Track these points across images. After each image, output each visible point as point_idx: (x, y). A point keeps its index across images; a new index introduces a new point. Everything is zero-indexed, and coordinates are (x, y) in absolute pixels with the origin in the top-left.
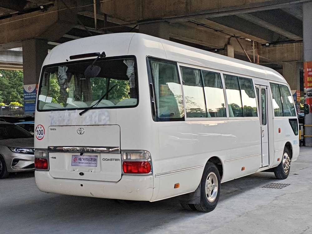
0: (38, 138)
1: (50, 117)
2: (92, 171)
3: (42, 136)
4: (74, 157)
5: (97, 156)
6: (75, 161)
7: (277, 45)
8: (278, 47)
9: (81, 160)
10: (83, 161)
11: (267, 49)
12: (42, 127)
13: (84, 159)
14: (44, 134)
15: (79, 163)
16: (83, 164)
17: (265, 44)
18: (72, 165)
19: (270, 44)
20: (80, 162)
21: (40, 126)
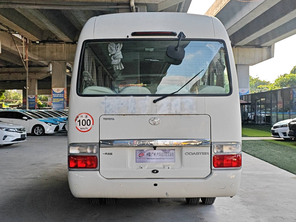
0: (81, 130)
1: (103, 103)
2: (169, 168)
3: (89, 127)
4: (138, 153)
5: (174, 150)
6: (140, 156)
7: (47, 44)
8: (48, 46)
9: (150, 155)
10: (153, 156)
11: (37, 46)
12: (88, 116)
13: (155, 154)
14: (93, 124)
15: (148, 159)
16: (154, 160)
17: (36, 42)
18: (136, 162)
19: (40, 42)
20: (149, 157)
21: (84, 115)
